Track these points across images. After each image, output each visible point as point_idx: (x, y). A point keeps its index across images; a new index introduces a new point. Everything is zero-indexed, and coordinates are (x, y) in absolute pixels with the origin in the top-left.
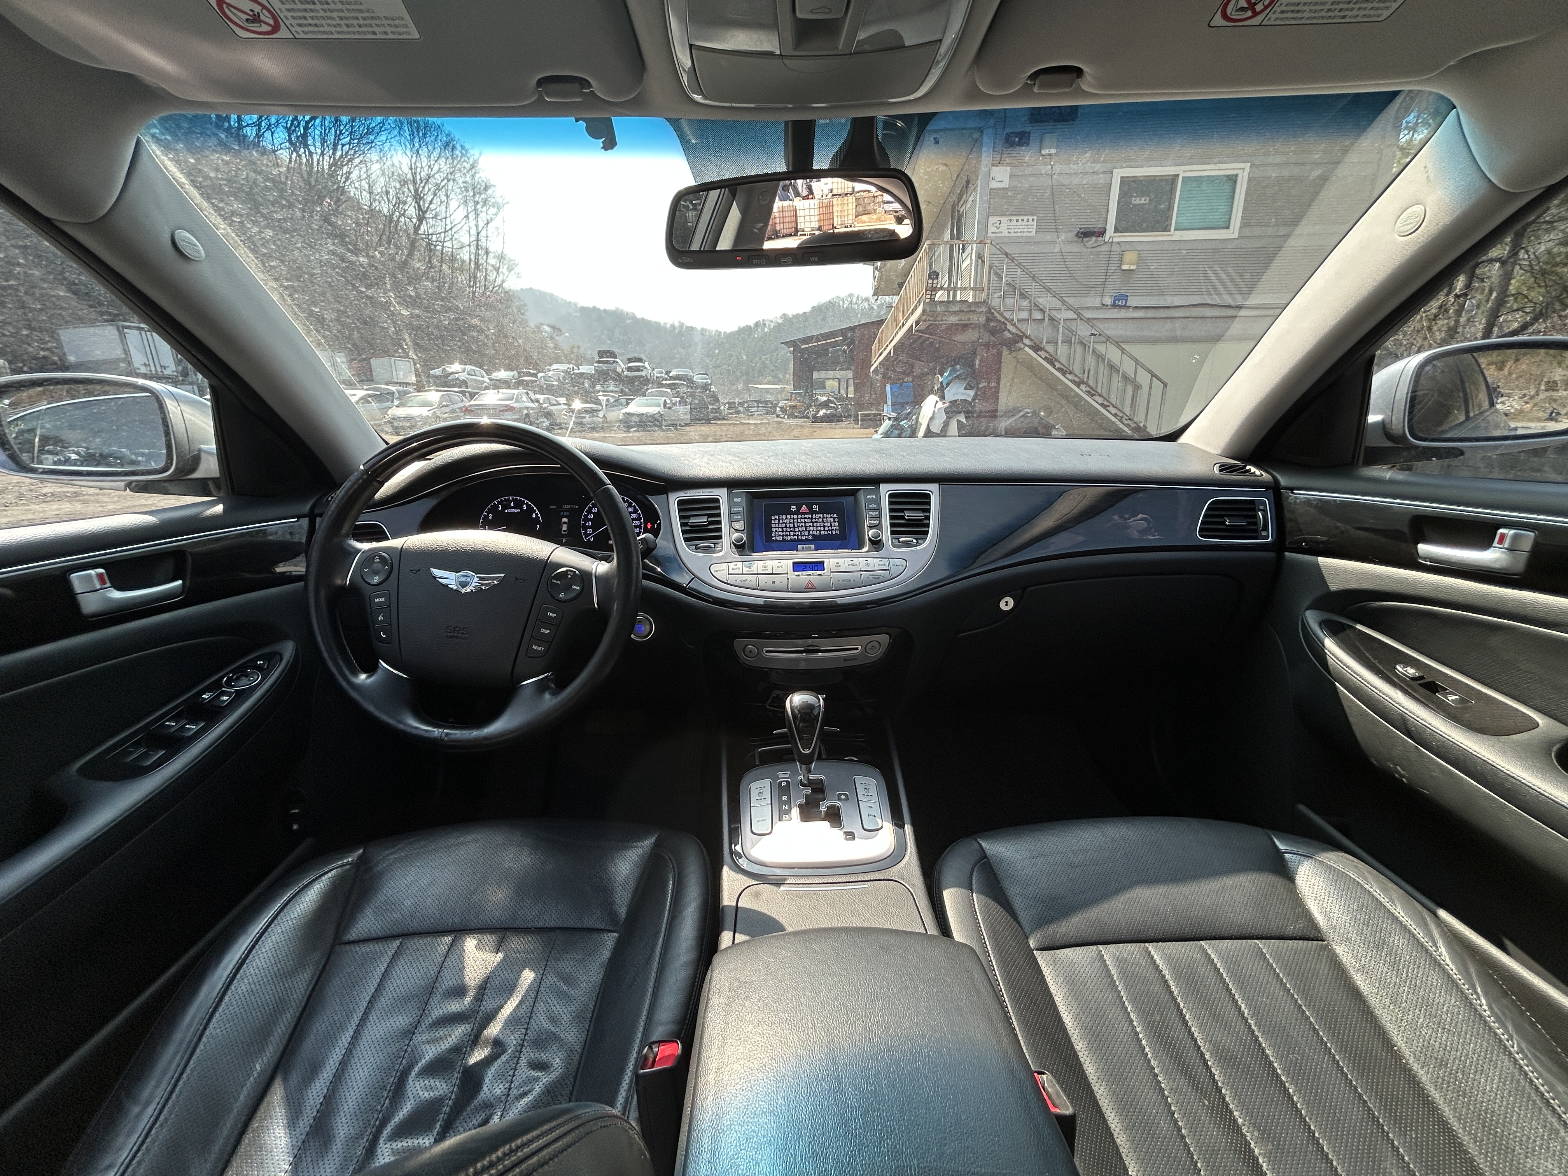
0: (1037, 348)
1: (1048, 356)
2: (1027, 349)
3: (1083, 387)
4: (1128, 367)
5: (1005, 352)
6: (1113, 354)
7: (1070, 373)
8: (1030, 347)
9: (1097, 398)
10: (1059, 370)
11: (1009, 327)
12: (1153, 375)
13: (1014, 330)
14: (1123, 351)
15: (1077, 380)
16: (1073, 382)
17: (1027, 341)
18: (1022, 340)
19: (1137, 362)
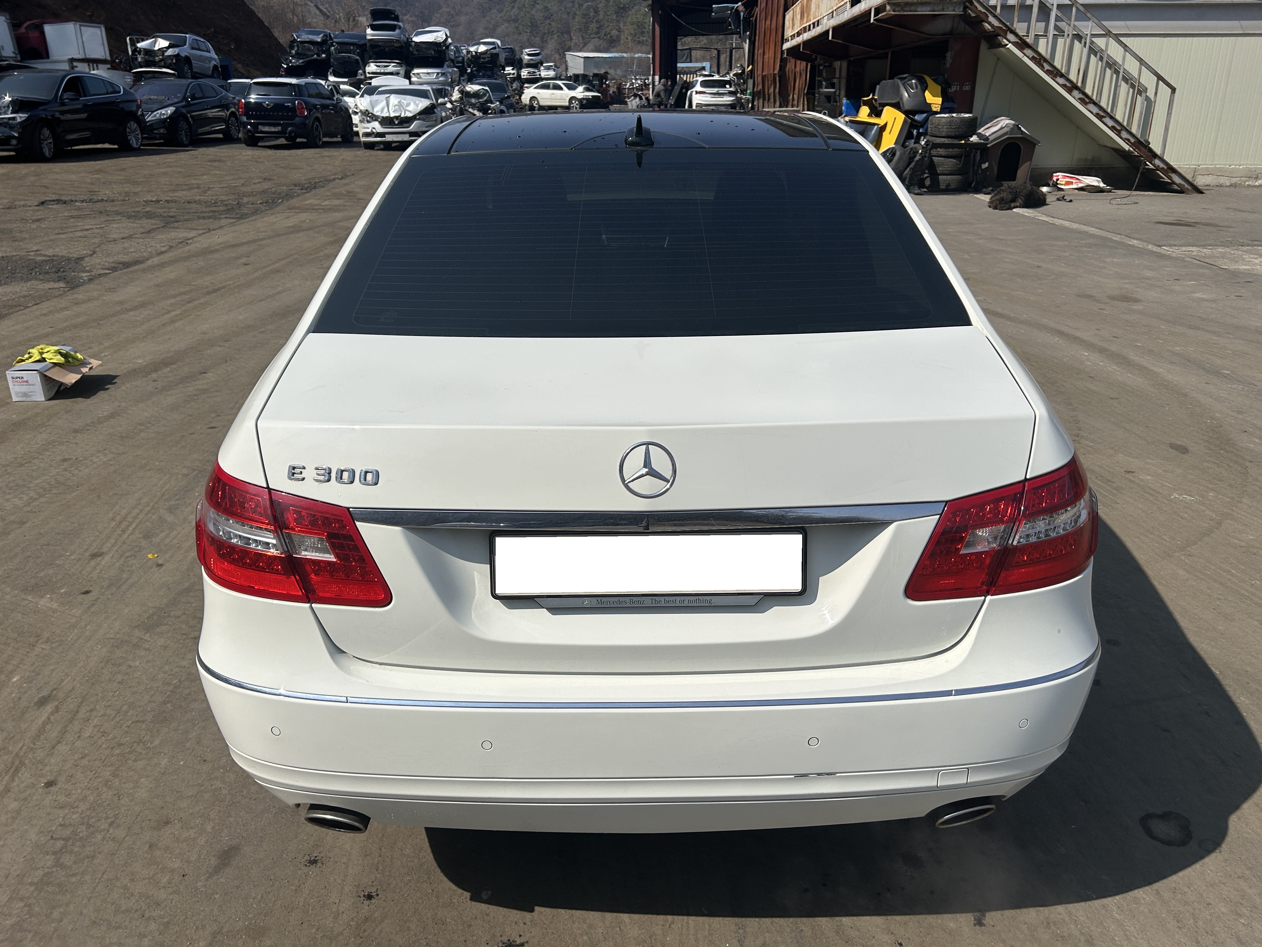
0: (1022, 44)
1: (1036, 56)
2: (1010, 46)
3: (1076, 93)
4: (1131, 66)
5: (984, 46)
6: (1115, 51)
7: (1062, 76)
8: (1015, 44)
9: (1091, 107)
10: (1048, 72)
11: (991, 19)
12: (1160, 78)
13: (996, 23)
14: (1125, 47)
15: (1068, 85)
16: (1063, 86)
17: (1011, 37)
18: (1006, 34)
19: (1141, 61)
